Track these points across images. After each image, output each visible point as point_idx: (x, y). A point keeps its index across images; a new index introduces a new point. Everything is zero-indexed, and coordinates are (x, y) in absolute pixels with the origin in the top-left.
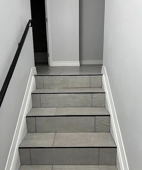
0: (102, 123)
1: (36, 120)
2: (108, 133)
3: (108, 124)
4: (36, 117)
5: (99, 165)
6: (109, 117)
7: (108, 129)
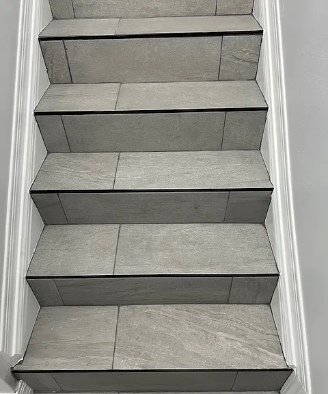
0: (237, 56)
1: (66, 49)
2: (251, 81)
3: (254, 59)
4: (66, 41)
5: (221, 150)
6: (259, 36)
7: (251, 71)
